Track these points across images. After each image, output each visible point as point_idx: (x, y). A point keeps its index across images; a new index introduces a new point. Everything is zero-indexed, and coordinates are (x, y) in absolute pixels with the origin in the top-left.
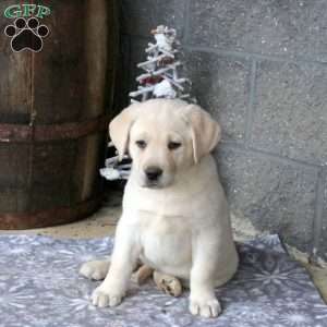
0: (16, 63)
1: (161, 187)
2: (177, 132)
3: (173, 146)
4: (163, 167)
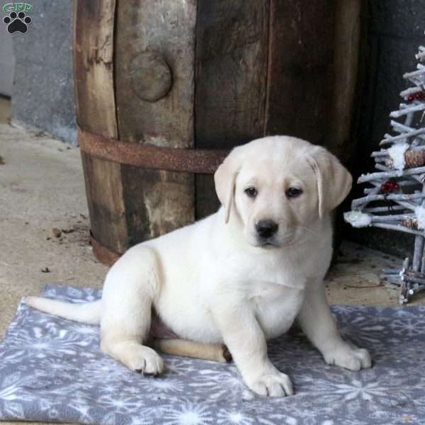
0: (247, 71)
1: (277, 246)
2: (297, 175)
3: (292, 193)
4: (278, 219)
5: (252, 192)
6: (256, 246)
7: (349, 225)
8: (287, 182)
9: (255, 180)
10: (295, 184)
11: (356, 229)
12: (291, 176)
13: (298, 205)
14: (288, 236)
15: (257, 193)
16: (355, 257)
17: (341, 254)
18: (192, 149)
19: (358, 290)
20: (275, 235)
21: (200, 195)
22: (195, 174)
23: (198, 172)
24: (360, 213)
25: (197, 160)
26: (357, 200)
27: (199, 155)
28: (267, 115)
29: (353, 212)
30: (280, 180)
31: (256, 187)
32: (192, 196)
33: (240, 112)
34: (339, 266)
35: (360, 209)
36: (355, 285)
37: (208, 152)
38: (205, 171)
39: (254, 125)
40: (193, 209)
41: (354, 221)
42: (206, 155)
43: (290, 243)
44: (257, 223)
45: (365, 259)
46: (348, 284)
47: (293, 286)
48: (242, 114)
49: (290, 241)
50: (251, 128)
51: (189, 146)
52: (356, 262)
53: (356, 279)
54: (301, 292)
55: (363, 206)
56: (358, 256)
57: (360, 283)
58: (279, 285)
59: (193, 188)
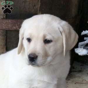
4: (38, 54)
5: (29, 40)
6: (29, 65)
7: (77, 54)
8: (44, 36)
9: (31, 34)
10: (48, 37)
11: (80, 56)
12: (47, 33)
13: (50, 48)
14: (42, 61)
15: (31, 40)
16: (80, 69)
17: (74, 68)
18: (5, 19)
19: (82, 84)
20: (36, 61)
21: (8, 40)
22: (6, 30)
23: (7, 29)
24: (82, 49)
25: (7, 24)
26: (81, 43)
27: (8, 22)
28: (39, 3)
29: (79, 48)
30: (41, 35)
31: (31, 38)
32: (5, 41)
33: (27, 2)
34: (72, 73)
35: (82, 47)
36: (80, 82)
37: (12, 20)
38: (11, 29)
39: (33, 8)
40: (5, 47)
41: (80, 52)
42: (11, 22)
43: (43, 65)
44: (29, 54)
45: (84, 70)
46: (77, 82)
47: (51, 82)
48: (28, 3)
49: (43, 64)
50: (32, 9)
51: (4, 17)
52: (80, 71)
53: (80, 80)
54: (55, 85)
55: (83, 46)
56: (81, 68)
57: (82, 81)
58: (45, 82)
59: (5, 37)
